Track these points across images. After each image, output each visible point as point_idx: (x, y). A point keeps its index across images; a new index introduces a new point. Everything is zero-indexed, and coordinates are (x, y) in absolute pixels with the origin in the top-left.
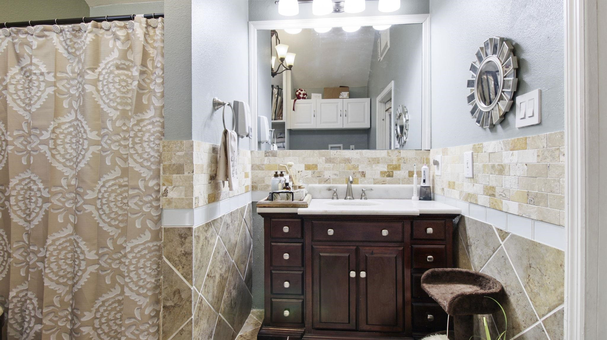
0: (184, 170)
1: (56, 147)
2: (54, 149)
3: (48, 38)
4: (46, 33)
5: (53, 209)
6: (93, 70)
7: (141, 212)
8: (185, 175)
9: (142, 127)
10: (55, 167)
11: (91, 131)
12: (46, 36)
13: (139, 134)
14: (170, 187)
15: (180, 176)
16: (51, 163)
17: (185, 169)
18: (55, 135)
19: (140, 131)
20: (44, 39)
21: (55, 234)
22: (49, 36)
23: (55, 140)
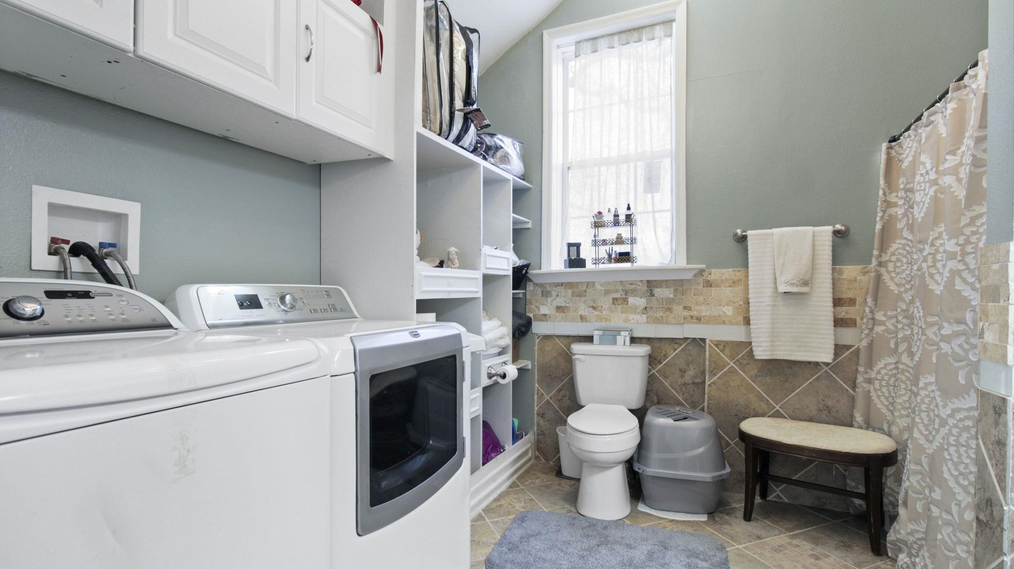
0: (999, 295)
1: (935, 264)
2: (932, 266)
3: (935, 123)
4: (932, 118)
5: (927, 343)
6: (953, 153)
7: (966, 360)
8: (1000, 304)
9: (978, 227)
10: (932, 290)
11: (949, 240)
12: (932, 122)
13: (973, 239)
14: (987, 324)
15: (995, 306)
16: (928, 285)
17: (1001, 294)
18: (934, 248)
19: (974, 233)
20: (931, 126)
21: (928, 376)
22: (935, 120)
23: (934, 255)
